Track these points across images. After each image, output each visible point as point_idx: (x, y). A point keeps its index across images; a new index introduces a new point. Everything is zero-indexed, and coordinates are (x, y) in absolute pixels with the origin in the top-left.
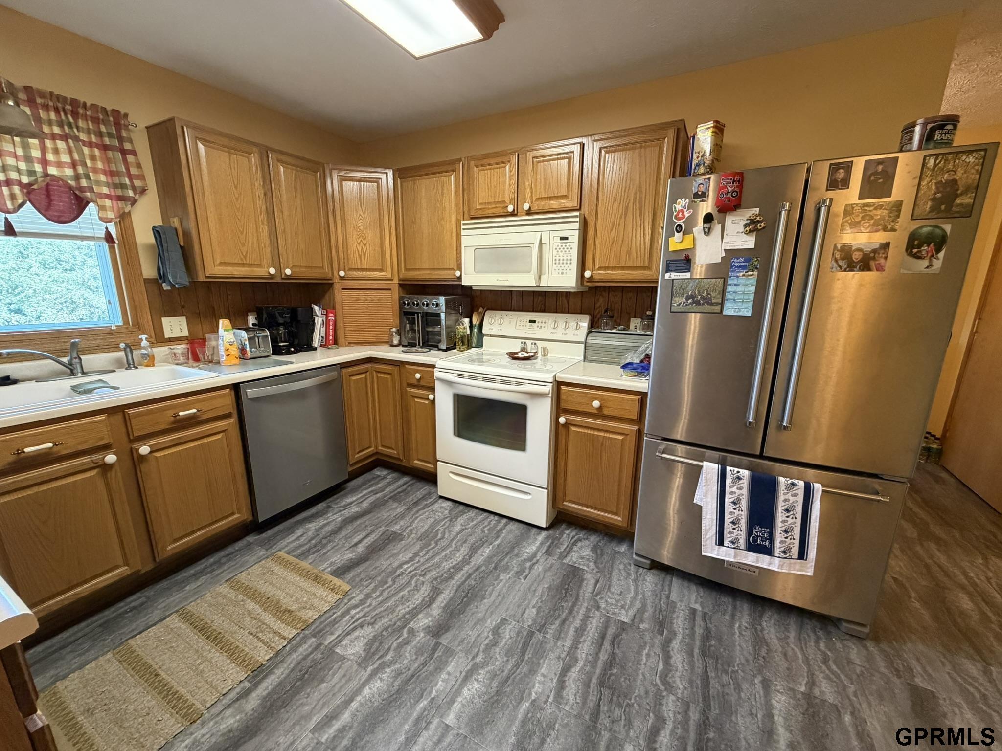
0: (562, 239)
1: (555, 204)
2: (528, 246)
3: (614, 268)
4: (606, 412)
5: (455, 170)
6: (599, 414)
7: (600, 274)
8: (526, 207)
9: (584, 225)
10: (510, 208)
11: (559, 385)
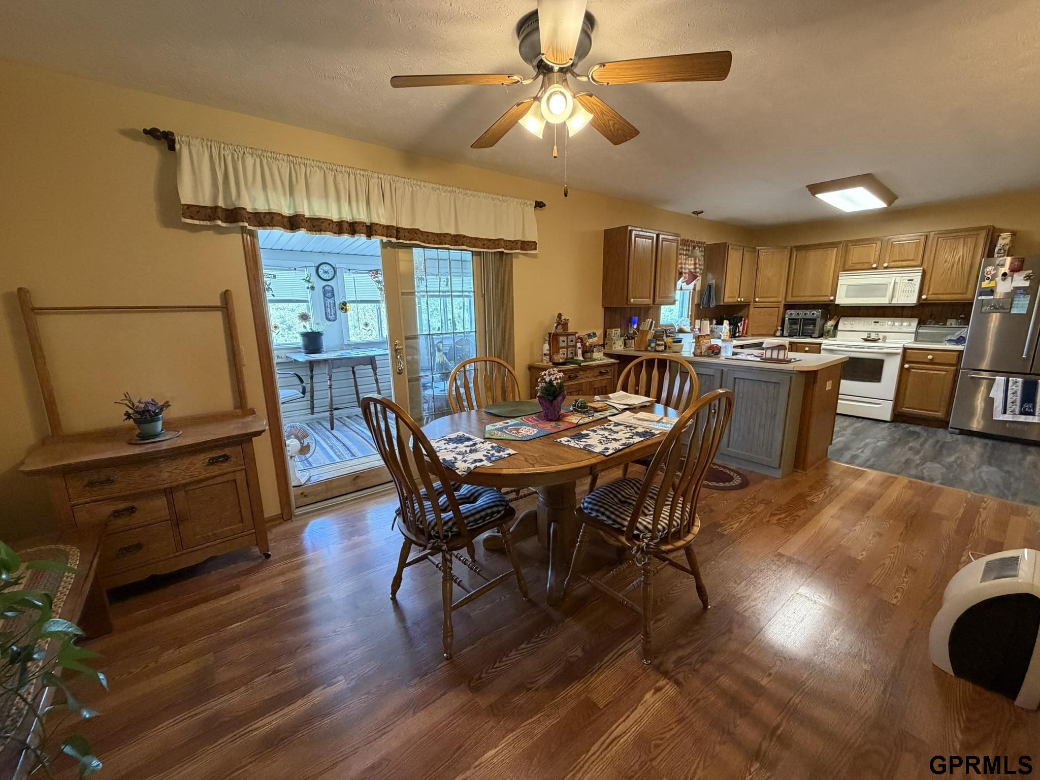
0: (909, 280)
1: (904, 263)
2: (886, 284)
3: (943, 294)
4: (936, 361)
5: (837, 247)
6: (931, 362)
7: (931, 297)
8: (886, 265)
9: (924, 273)
10: (874, 266)
11: (905, 349)
